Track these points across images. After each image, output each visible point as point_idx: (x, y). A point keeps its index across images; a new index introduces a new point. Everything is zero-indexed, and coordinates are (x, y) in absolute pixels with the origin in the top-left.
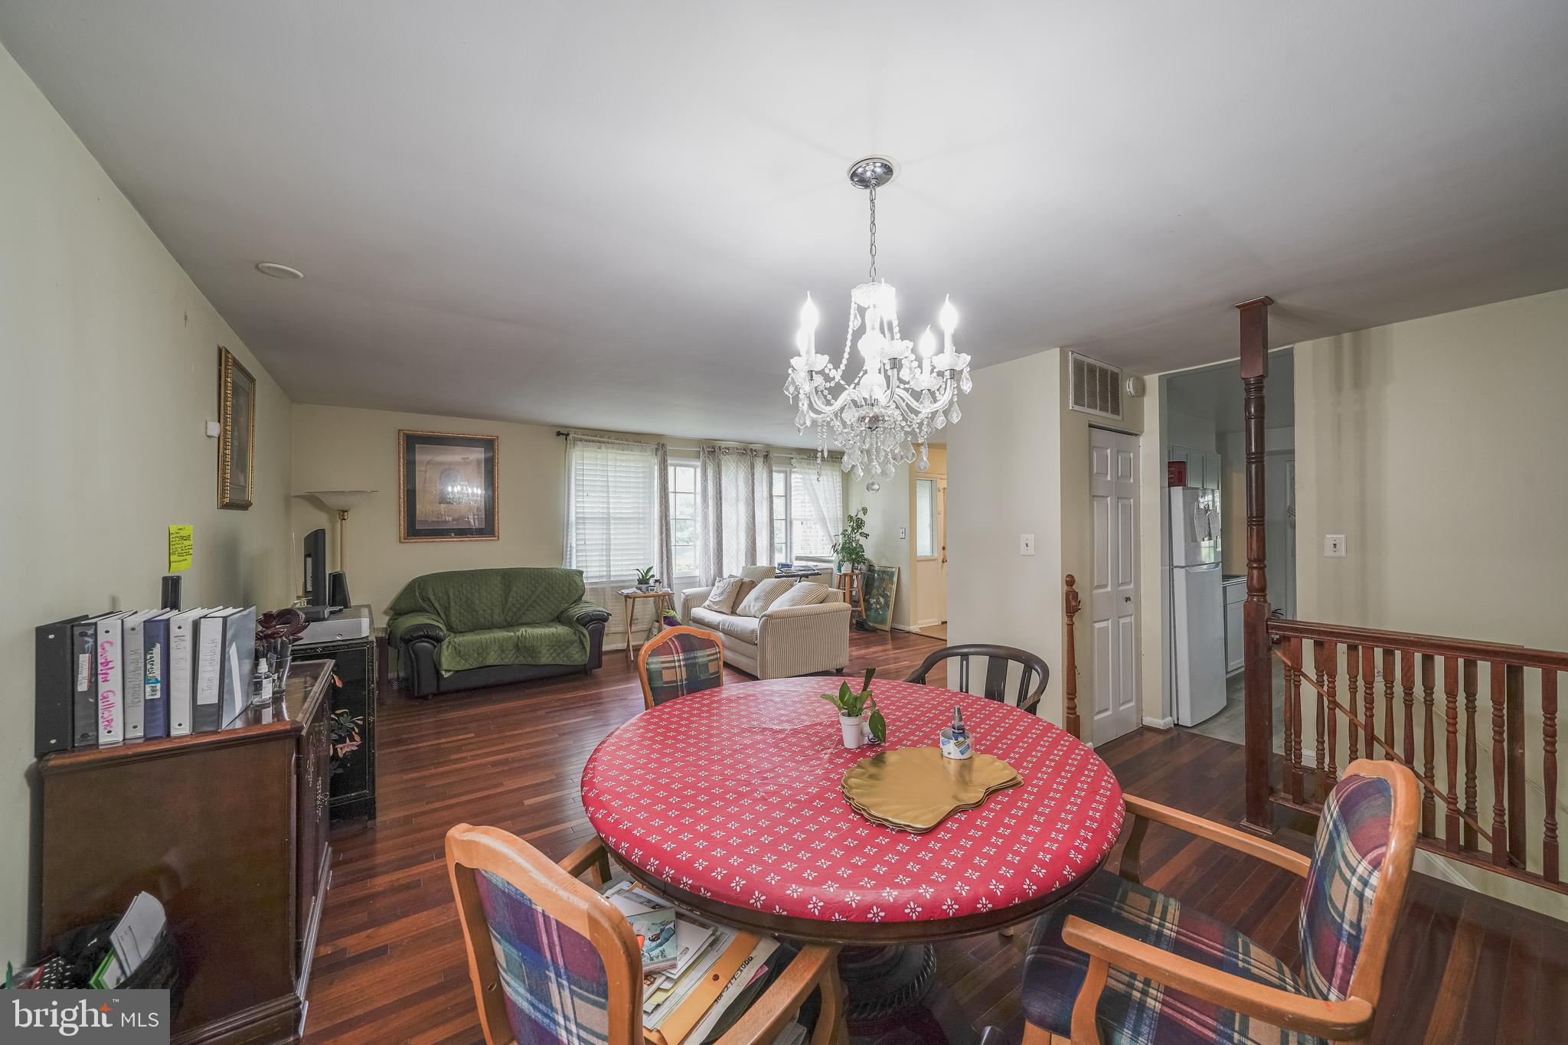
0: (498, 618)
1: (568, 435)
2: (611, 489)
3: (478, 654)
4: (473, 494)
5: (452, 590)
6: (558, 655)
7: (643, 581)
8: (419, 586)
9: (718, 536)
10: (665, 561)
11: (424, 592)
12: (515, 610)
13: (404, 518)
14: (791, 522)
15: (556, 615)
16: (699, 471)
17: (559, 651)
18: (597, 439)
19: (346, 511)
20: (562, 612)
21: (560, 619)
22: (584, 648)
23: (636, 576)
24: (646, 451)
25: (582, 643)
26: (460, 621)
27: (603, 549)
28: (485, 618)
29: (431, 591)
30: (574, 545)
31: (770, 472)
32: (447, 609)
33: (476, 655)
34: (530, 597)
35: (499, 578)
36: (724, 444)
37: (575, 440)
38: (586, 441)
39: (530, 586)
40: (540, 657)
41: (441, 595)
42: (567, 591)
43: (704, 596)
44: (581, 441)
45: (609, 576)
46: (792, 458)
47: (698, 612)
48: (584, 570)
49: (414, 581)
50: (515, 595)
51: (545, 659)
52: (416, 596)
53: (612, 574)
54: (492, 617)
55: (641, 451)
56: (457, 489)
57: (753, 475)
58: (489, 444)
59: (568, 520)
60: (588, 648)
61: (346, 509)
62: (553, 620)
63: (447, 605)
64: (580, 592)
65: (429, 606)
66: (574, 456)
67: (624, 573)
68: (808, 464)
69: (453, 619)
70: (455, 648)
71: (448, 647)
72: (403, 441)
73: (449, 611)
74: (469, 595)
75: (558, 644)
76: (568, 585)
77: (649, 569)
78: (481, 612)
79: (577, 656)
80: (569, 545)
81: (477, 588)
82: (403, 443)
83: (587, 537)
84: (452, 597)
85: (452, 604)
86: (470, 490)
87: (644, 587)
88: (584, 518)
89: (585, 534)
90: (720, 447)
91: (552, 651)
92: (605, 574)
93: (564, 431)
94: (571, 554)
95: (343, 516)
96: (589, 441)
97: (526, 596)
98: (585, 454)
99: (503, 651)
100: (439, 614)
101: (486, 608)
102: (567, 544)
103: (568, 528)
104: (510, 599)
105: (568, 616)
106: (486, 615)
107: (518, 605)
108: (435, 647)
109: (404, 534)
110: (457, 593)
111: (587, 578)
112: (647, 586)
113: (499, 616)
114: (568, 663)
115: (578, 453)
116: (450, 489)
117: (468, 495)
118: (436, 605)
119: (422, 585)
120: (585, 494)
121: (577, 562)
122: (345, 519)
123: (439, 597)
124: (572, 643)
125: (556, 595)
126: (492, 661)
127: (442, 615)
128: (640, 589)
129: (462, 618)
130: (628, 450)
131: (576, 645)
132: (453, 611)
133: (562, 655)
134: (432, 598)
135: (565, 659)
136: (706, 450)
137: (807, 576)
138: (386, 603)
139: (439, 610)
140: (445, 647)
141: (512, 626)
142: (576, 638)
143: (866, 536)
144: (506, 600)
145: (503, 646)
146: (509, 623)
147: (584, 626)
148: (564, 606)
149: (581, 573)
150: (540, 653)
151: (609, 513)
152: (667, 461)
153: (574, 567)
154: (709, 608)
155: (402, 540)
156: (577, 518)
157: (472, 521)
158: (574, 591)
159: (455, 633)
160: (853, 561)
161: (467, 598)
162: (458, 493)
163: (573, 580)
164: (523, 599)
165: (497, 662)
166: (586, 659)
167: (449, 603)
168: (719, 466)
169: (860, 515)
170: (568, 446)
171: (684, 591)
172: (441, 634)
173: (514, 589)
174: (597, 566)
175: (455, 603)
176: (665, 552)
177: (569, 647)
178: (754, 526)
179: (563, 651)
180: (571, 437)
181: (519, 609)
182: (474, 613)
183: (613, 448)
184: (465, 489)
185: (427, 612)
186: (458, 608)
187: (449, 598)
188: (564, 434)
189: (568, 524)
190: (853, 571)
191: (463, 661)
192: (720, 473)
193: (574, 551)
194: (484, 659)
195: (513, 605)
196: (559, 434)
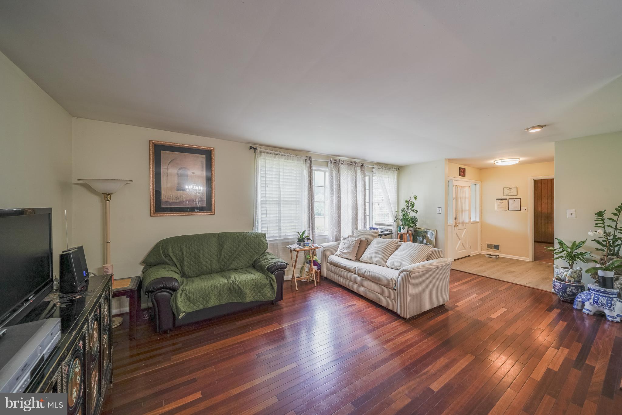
0: (215, 266)
1: (256, 149)
2: (281, 183)
3: (203, 298)
4: (199, 190)
5: (185, 248)
6: (257, 294)
7: (301, 240)
8: (163, 246)
9: (338, 212)
10: (311, 227)
11: (166, 251)
12: (226, 260)
13: (153, 200)
14: (372, 204)
15: (251, 263)
16: (328, 174)
17: (257, 291)
18: (273, 152)
19: (109, 194)
20: (255, 261)
21: (255, 266)
22: (273, 288)
23: (296, 237)
24: (300, 161)
25: (271, 285)
26: (190, 269)
27: (277, 220)
28: (206, 267)
29: (170, 249)
30: (260, 217)
31: (365, 175)
32: (182, 262)
33: (201, 299)
34: (235, 252)
35: (216, 239)
36: (342, 158)
37: (261, 152)
38: (267, 153)
39: (235, 244)
40: (245, 297)
41: (177, 252)
42: (257, 247)
43: (336, 248)
44: (264, 152)
45: (280, 236)
46: (374, 168)
47: (333, 258)
48: (266, 232)
49: (159, 243)
50: (225, 250)
51: (249, 298)
52: (160, 254)
53: (282, 234)
54: (211, 266)
55: (298, 161)
56: (191, 187)
57: (356, 177)
58: (208, 154)
59: (256, 202)
60: (276, 289)
61: (110, 193)
62: (249, 267)
63: (182, 259)
64: (266, 248)
65: (169, 260)
66: (260, 162)
67: (288, 234)
68: (382, 171)
69: (186, 268)
70: (186, 295)
71: (181, 295)
72: (152, 148)
73: (183, 263)
74: (196, 252)
75: (257, 287)
76: (258, 243)
77: (304, 232)
78: (204, 263)
79: (269, 295)
80: (257, 218)
81: (201, 247)
82: (152, 149)
83: (268, 212)
84: (185, 253)
85: (185, 258)
86: (197, 188)
87: (302, 243)
88: (266, 201)
89: (266, 210)
90: (339, 160)
91: (253, 291)
92: (278, 235)
93: (254, 146)
94: (258, 223)
95: (107, 198)
96: (269, 153)
97: (232, 251)
98: (267, 161)
99: (220, 295)
100: (176, 266)
101: (207, 260)
102: (256, 217)
103: (256, 207)
104: (223, 253)
105: (261, 265)
106: (208, 265)
107: (228, 257)
108: (172, 295)
109: (153, 211)
110: (188, 250)
111: (268, 237)
112: (304, 242)
113: (216, 265)
114: (263, 299)
115: (263, 160)
116: (187, 187)
117: (196, 190)
118: (174, 259)
119: (164, 246)
120: (267, 186)
121: (262, 227)
122: (109, 200)
123: (176, 254)
124: (265, 285)
125: (251, 250)
126: (212, 304)
127: (179, 266)
128: (300, 245)
129: (191, 267)
130: (290, 160)
131: (268, 286)
132: (186, 263)
133: (259, 294)
134: (171, 254)
135: (261, 297)
136: (333, 161)
137: (386, 235)
138: (142, 258)
139: (176, 263)
140: (179, 295)
141: (224, 271)
142: (268, 282)
143: (416, 212)
144: (220, 254)
145: (220, 291)
146: (222, 269)
147: (272, 273)
148: (256, 257)
149: (265, 235)
150: (246, 294)
151: (280, 198)
152: (312, 167)
153: (260, 231)
154: (340, 256)
155: (152, 215)
156: (262, 201)
157: (198, 203)
158: (262, 247)
159: (187, 278)
160: (409, 226)
161: (195, 253)
162: (191, 189)
163: (261, 240)
164: (231, 253)
165: (216, 304)
166: (274, 297)
167: (183, 258)
168: (339, 171)
169: (413, 200)
170: (257, 155)
171: (323, 244)
172: (176, 284)
173: (225, 247)
174: (273, 230)
175: (187, 257)
176: (311, 221)
177: (264, 288)
178: (357, 206)
179: (259, 291)
180: (258, 149)
181: (228, 260)
182: (200, 264)
183: (282, 158)
184: (194, 187)
185: (168, 264)
186: (189, 260)
187: (183, 254)
188: (253, 148)
189: (256, 204)
190: (408, 232)
191: (192, 305)
192: (339, 175)
193: (260, 221)
194: (207, 302)
195: (224, 257)
196: (251, 148)
